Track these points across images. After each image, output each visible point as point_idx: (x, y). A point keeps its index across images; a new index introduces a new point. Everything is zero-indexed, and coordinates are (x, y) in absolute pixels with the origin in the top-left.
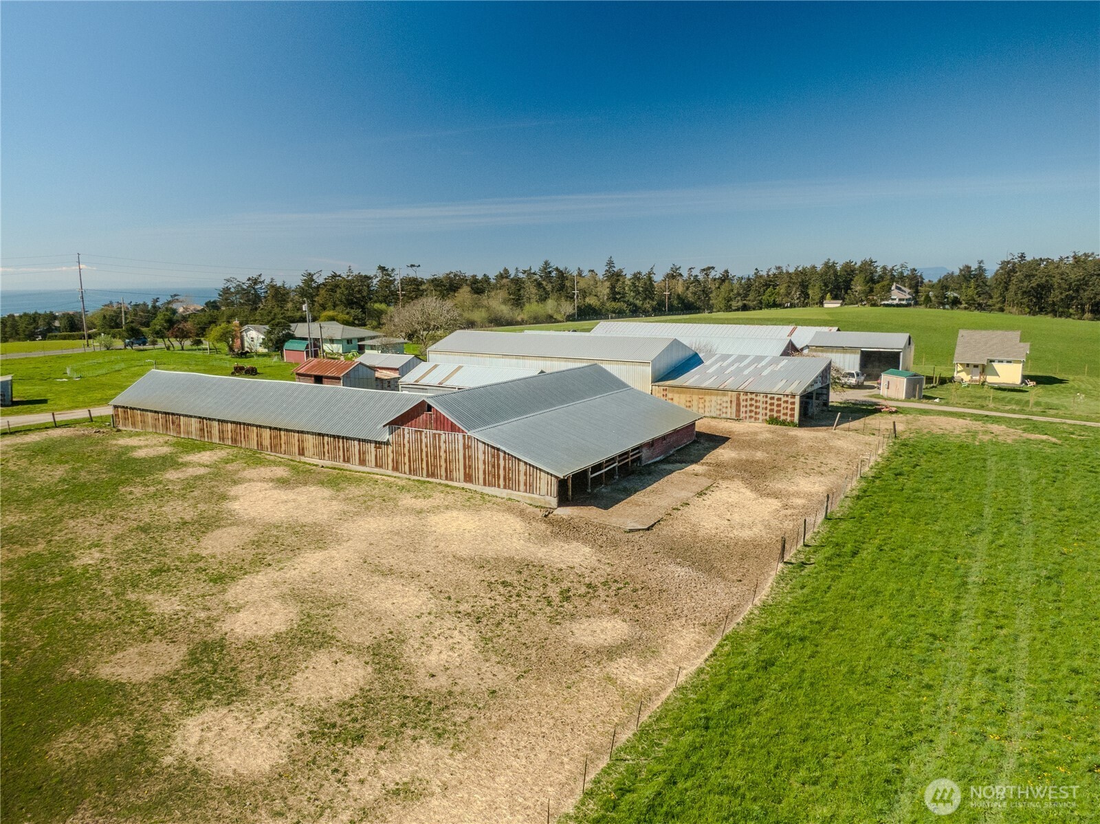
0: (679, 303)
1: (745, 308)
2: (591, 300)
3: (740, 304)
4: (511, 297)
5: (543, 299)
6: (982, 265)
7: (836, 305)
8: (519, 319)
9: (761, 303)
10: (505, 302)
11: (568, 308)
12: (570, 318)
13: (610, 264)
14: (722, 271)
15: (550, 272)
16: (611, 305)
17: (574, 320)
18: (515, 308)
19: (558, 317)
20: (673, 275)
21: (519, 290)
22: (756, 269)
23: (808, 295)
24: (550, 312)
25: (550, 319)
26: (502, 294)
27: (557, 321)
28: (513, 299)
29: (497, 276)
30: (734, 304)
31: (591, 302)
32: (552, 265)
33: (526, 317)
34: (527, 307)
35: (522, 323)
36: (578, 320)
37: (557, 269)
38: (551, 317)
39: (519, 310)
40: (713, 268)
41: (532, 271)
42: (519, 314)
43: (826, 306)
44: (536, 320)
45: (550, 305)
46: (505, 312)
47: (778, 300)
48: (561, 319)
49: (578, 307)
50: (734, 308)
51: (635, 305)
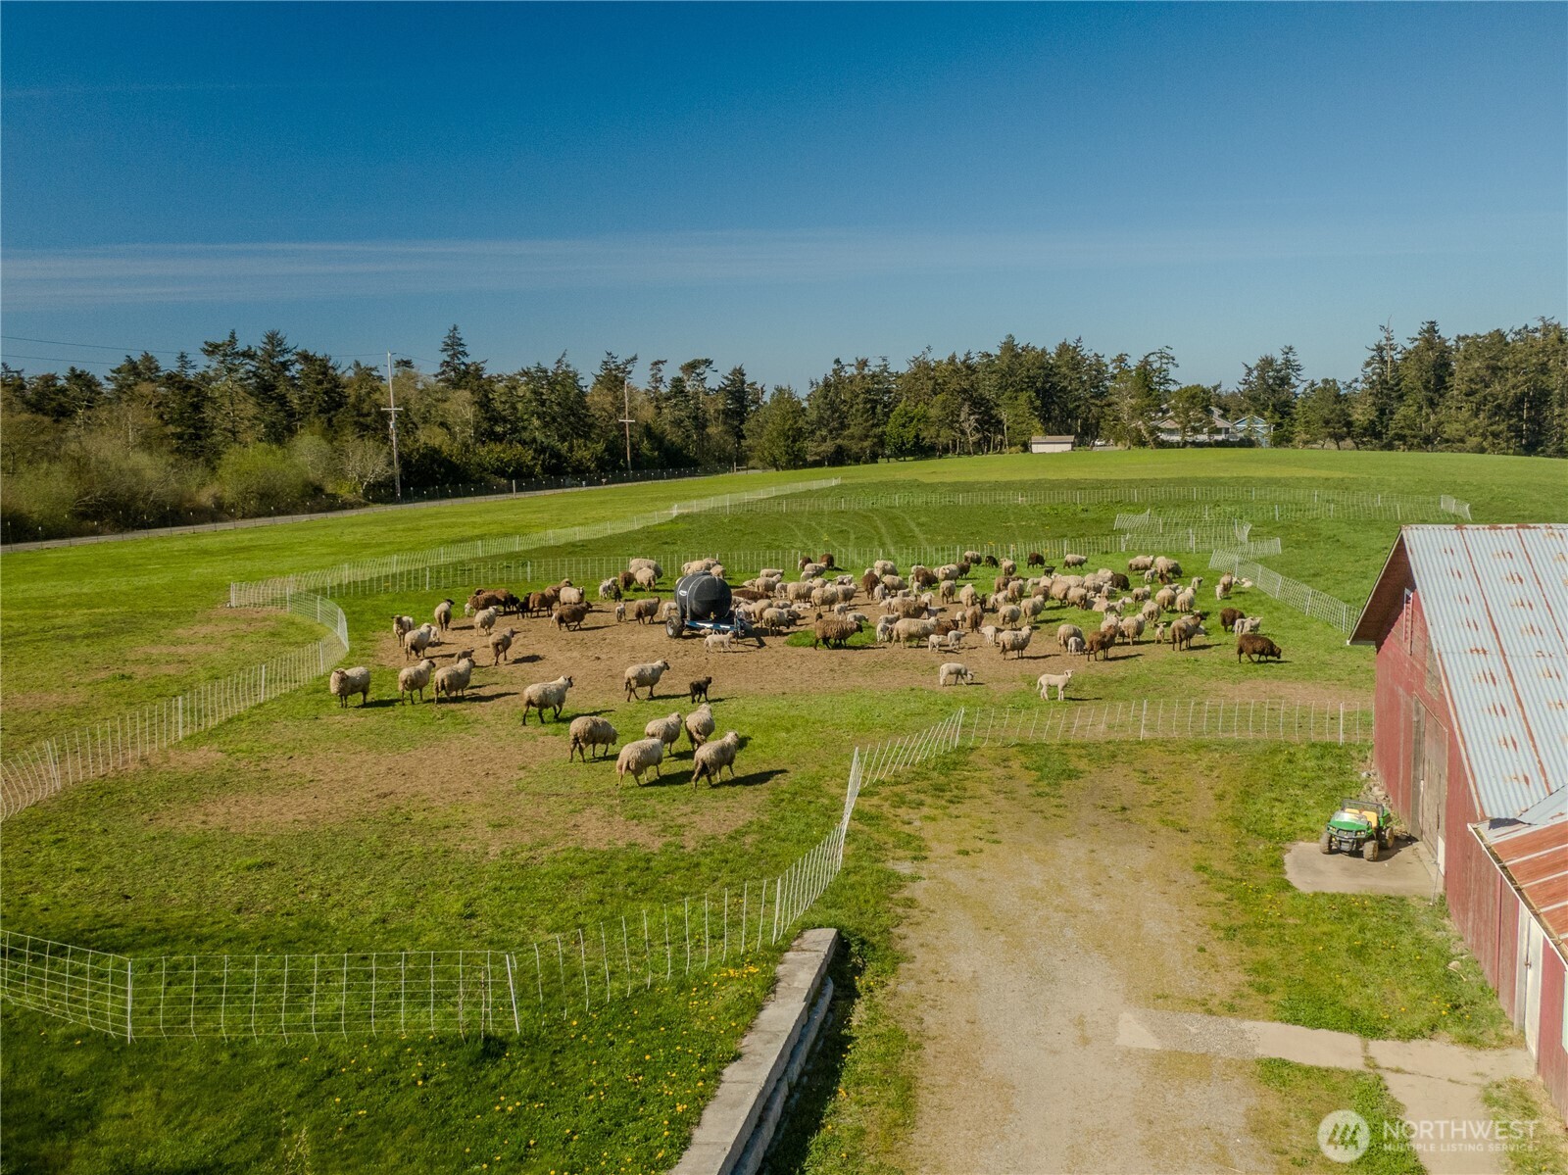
0: (653, 449)
1: (839, 458)
2: (431, 437)
3: (829, 447)
4: (171, 429)
5: (280, 434)
6: (1291, 357)
7: (1060, 446)
8: (205, 498)
9: (881, 443)
10: (147, 443)
11: (370, 461)
12: (380, 493)
13: (454, 345)
14: (727, 370)
15: (285, 366)
16: (491, 453)
17: (390, 499)
18: (187, 462)
19: (345, 492)
20: (614, 379)
21: (197, 408)
22: (837, 361)
23: (1000, 422)
24: (314, 475)
25: (315, 498)
26: (136, 417)
27: (334, 504)
28: (180, 436)
29: (119, 371)
30: (812, 448)
31: (436, 442)
32: (289, 343)
33: (229, 495)
34: (232, 457)
35: (218, 513)
36: (407, 498)
37: (306, 358)
38: (318, 490)
39: (199, 472)
40: (708, 363)
41: (241, 347)
42: (202, 485)
43: (1036, 448)
44: (269, 502)
45: (307, 451)
46: (150, 474)
47: (928, 435)
48: (350, 497)
49: (400, 456)
50: (809, 458)
51: (556, 455)
